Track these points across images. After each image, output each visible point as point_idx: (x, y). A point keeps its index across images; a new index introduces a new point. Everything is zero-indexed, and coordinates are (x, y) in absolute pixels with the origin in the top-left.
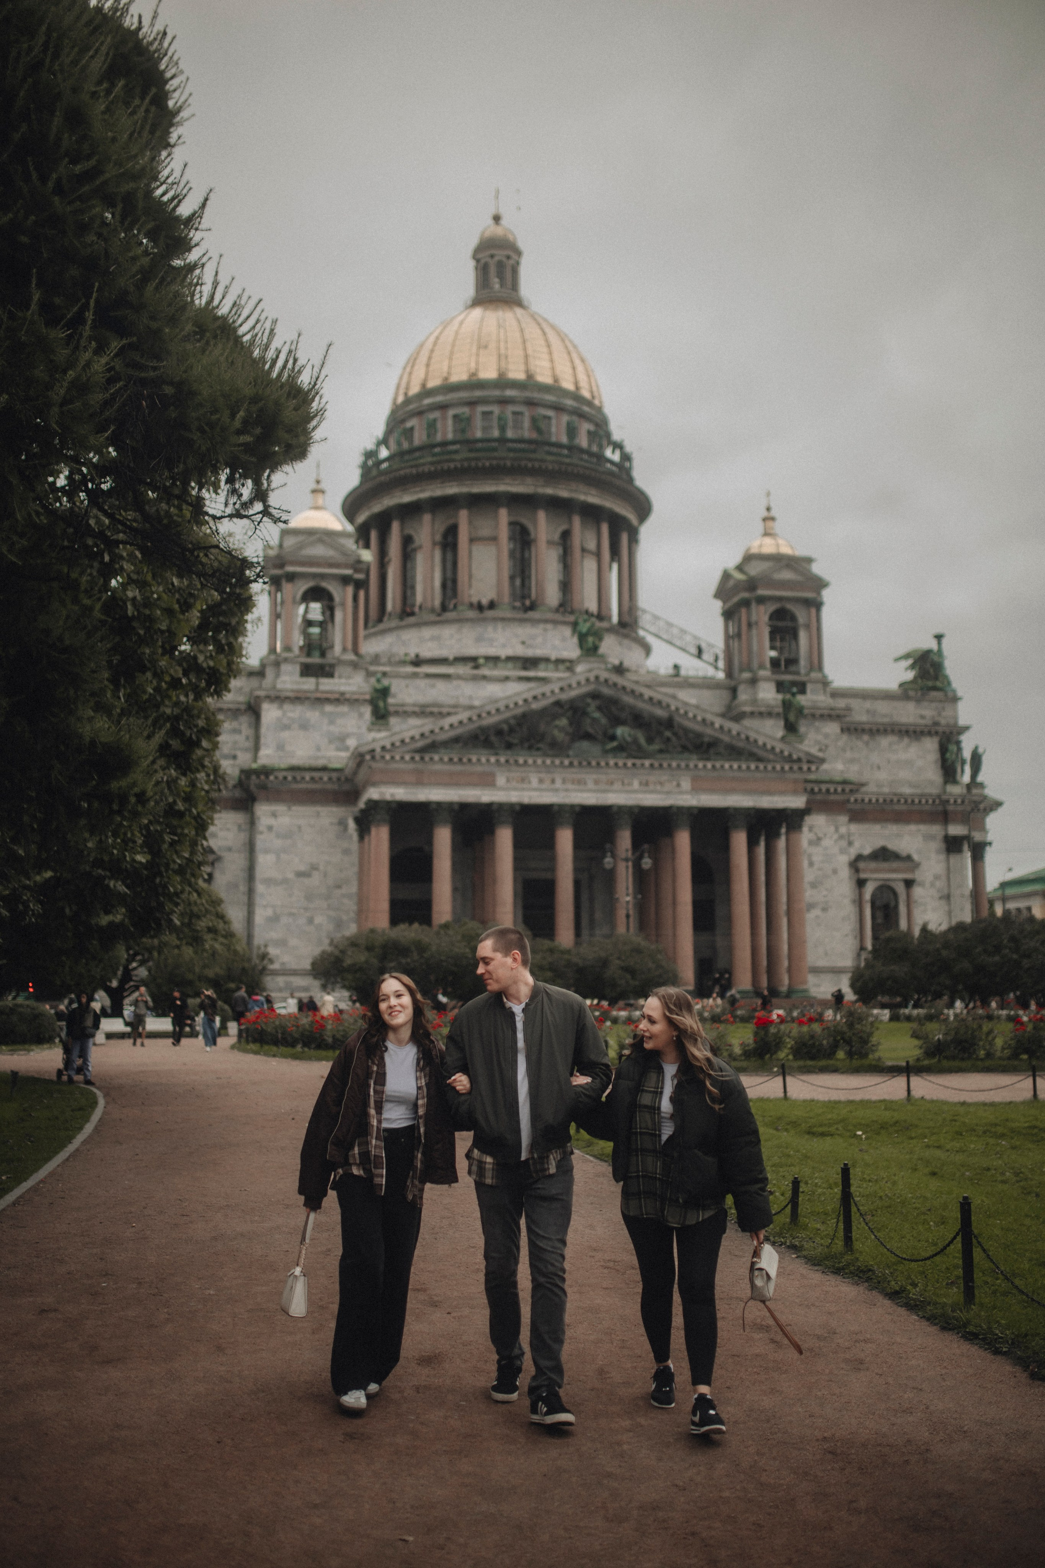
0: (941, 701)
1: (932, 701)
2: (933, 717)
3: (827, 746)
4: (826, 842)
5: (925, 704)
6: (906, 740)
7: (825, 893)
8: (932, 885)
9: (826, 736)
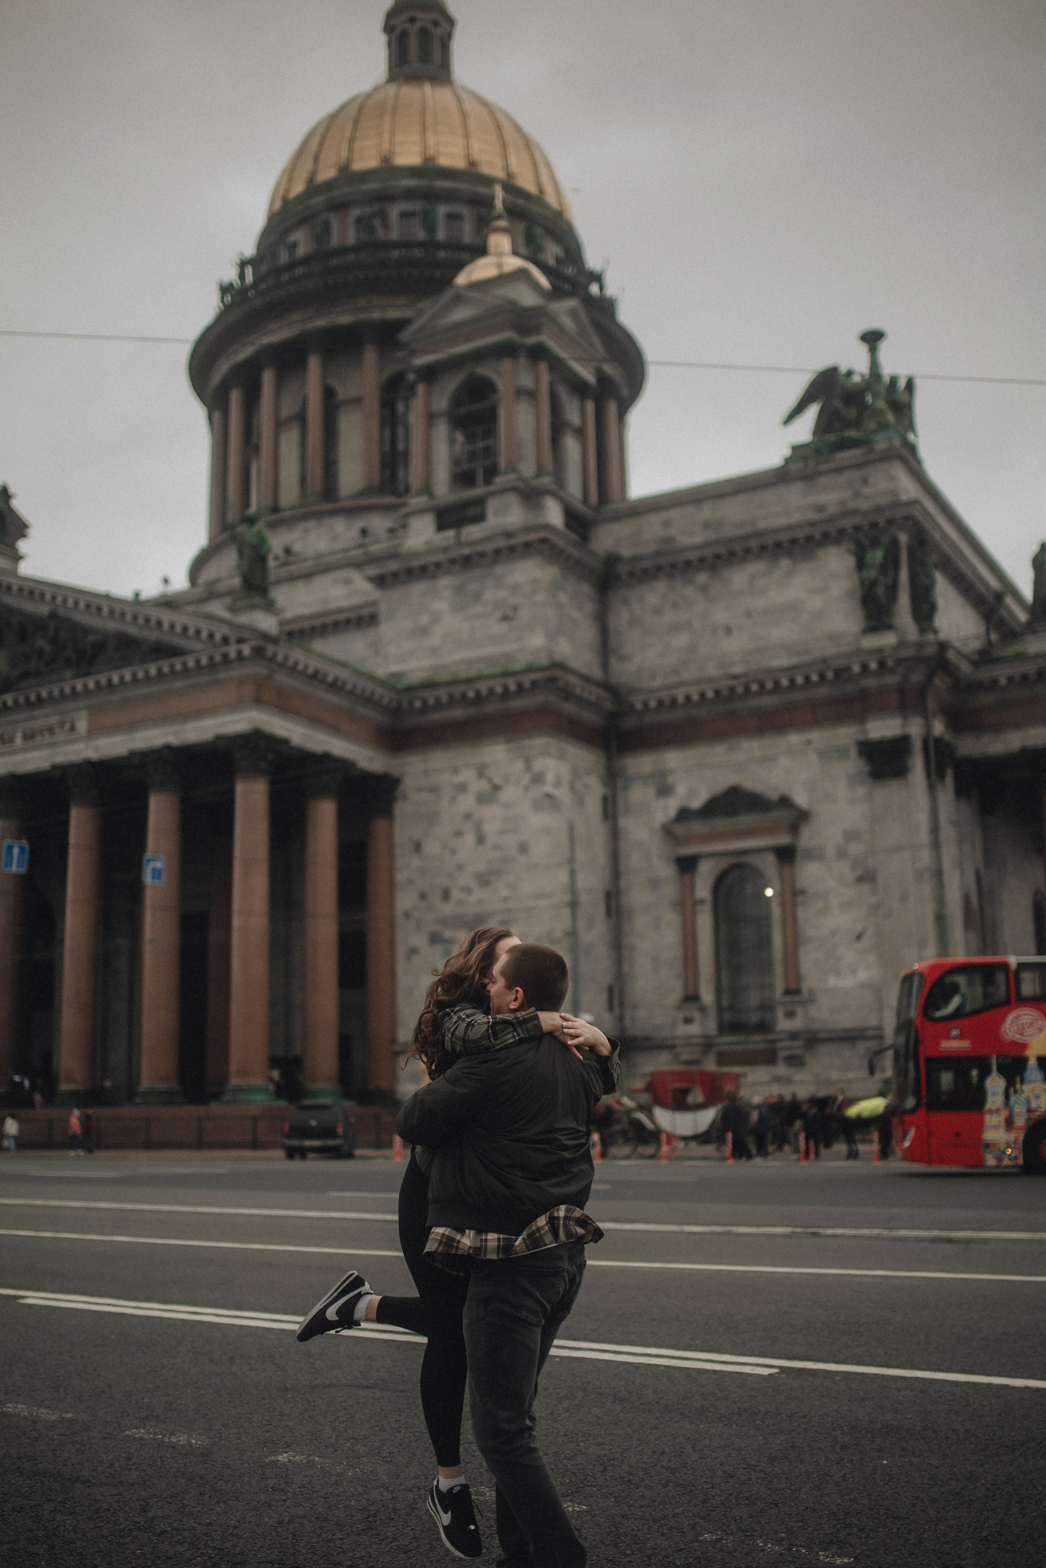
0: (858, 466)
1: (838, 470)
2: (843, 503)
3: (515, 608)
4: (509, 793)
5: (825, 480)
6: (785, 563)
7: (505, 892)
8: (842, 854)
9: (515, 589)
